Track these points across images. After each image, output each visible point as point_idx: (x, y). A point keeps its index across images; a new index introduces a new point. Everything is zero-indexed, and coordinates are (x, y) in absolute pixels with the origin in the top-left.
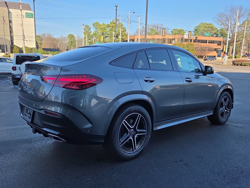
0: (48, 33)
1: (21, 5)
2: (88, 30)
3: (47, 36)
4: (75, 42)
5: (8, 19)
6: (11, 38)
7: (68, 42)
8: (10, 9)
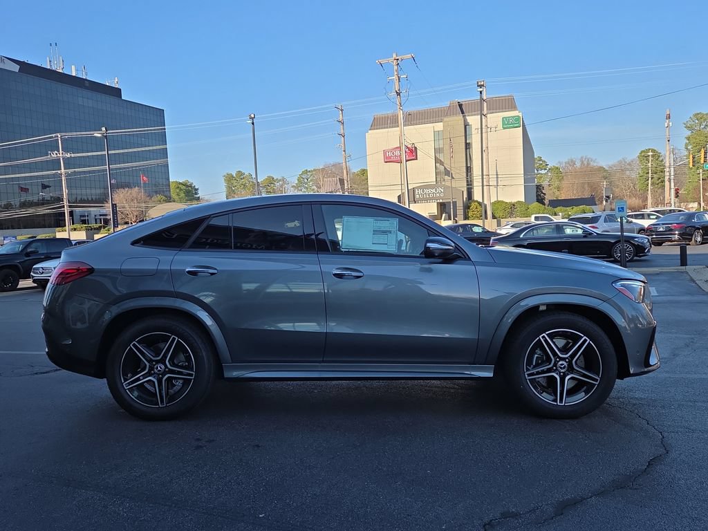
0: (582, 158)
1: (485, 104)
2: (702, 127)
3: (578, 164)
4: (662, 172)
5: (464, 141)
6: (468, 185)
7: (639, 174)
8: (467, 117)
